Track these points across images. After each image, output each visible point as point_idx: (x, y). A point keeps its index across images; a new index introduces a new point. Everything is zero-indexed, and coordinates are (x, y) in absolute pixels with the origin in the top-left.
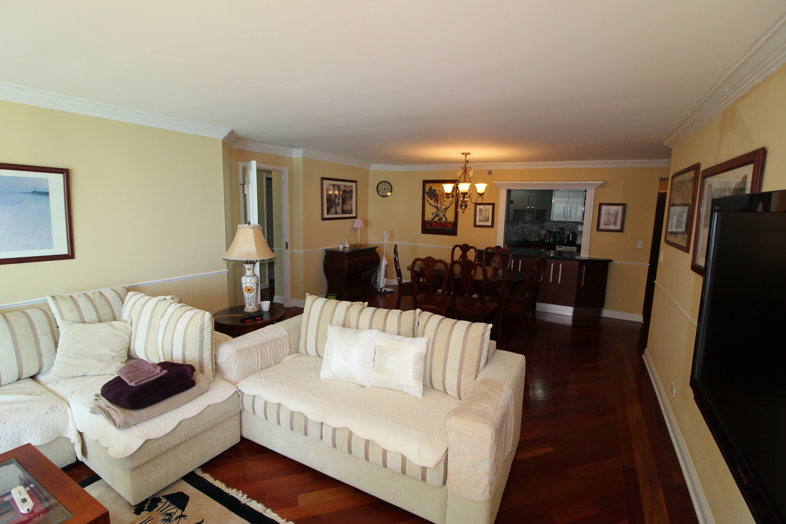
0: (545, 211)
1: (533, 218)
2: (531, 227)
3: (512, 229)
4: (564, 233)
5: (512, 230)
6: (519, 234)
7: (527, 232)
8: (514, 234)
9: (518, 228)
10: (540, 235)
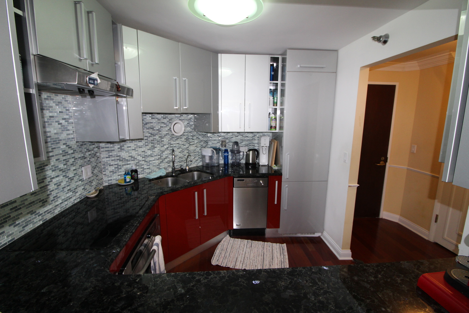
0: (207, 115)
1: (188, 129)
2: (187, 145)
3: (149, 153)
4: (239, 152)
5: (151, 156)
6: (166, 160)
7: (181, 155)
8: (157, 162)
9: (163, 149)
10: (203, 157)
